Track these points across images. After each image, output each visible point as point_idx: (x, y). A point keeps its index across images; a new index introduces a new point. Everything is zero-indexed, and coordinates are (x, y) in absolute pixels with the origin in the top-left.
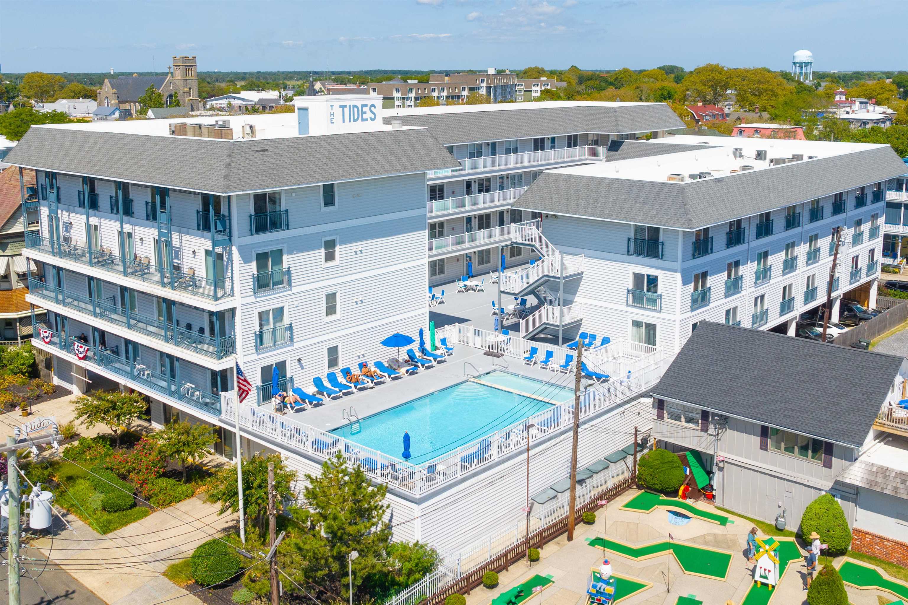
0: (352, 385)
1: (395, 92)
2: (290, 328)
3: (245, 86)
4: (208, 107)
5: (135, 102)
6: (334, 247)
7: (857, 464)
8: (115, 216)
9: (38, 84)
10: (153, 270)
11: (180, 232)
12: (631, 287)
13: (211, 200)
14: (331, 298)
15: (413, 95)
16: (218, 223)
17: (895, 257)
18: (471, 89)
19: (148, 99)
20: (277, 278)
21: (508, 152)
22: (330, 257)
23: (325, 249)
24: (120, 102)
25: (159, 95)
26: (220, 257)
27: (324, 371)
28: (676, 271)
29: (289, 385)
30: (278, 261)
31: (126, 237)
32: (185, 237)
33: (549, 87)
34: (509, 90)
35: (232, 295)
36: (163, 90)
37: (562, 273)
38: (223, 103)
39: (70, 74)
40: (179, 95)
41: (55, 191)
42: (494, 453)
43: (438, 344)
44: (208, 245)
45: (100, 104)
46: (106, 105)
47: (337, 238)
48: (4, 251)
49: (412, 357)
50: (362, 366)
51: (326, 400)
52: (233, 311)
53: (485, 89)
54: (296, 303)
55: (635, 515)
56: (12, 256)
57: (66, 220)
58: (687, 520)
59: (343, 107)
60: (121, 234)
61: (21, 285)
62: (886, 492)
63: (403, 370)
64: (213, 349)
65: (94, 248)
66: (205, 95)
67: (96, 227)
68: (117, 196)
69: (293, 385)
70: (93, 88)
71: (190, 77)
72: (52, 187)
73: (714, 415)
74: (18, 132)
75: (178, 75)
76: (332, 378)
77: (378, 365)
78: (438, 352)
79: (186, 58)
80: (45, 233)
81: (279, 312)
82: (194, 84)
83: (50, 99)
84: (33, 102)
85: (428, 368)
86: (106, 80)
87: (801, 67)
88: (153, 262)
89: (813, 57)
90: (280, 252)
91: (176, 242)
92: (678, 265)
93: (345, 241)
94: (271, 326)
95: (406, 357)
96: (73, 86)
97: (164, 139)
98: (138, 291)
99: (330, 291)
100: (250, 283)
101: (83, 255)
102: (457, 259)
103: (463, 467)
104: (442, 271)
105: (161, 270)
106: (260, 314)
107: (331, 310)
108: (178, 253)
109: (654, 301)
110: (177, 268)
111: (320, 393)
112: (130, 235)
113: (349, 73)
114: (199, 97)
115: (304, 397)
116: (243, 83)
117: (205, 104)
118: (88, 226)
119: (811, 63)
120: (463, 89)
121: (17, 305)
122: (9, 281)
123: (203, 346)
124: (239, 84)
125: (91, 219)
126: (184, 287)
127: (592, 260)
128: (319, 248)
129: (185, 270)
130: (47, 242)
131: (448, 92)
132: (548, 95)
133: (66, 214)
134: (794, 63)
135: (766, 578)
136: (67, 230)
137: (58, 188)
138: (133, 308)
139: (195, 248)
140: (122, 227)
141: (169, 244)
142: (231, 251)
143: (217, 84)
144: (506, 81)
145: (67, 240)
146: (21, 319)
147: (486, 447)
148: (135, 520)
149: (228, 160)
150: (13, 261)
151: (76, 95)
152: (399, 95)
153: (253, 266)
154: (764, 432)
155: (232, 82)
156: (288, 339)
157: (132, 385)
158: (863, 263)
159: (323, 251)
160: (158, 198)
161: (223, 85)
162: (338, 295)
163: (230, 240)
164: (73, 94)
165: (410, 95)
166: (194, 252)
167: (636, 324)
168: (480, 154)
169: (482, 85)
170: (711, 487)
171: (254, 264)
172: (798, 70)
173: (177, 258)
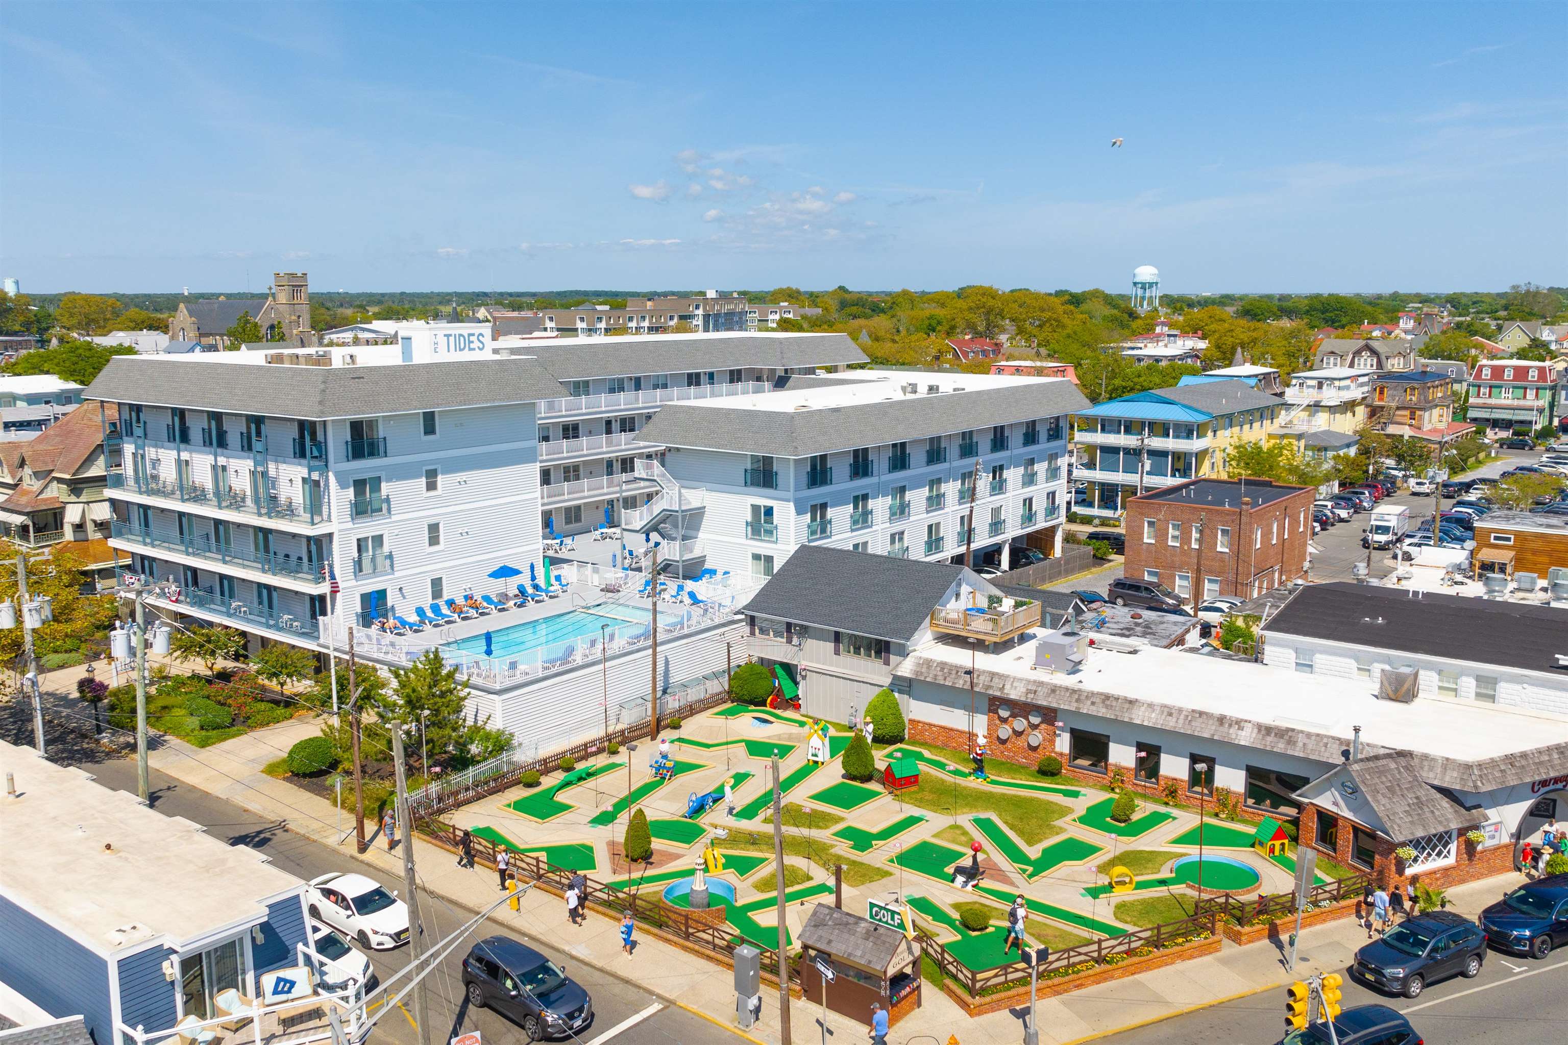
0: (456, 616)
1: (578, 321)
2: (390, 557)
3: (379, 313)
4: (326, 341)
5: (222, 335)
6: (436, 476)
7: (909, 658)
8: (207, 449)
9: (83, 310)
10: (249, 502)
11: (276, 461)
12: (749, 520)
13: (307, 426)
14: (434, 529)
15: (603, 325)
16: (314, 448)
17: (1116, 509)
18: (681, 318)
19: (240, 330)
20: (375, 506)
21: (656, 387)
22: (431, 486)
23: (427, 478)
24: (201, 335)
25: (256, 325)
26: (317, 483)
27: (427, 601)
28: (788, 501)
29: (390, 614)
30: (376, 488)
31: (220, 470)
32: (282, 467)
33: (791, 316)
34: (736, 319)
35: (329, 520)
36: (262, 319)
37: (680, 505)
38: (348, 336)
39: (123, 295)
40: (283, 325)
41: (142, 425)
42: (578, 659)
43: (553, 581)
44: (304, 472)
45: (172, 338)
46: (181, 338)
47: (438, 467)
48: (78, 497)
49: (522, 591)
50: (468, 598)
51: (428, 627)
52: (330, 536)
53: (701, 318)
54: (396, 532)
55: (721, 720)
56: (88, 503)
57: (154, 456)
58: (769, 725)
59: (448, 336)
60: (214, 467)
61: (99, 535)
62: (928, 679)
63: (511, 603)
64: (311, 577)
65: (185, 482)
66: (322, 325)
67: (187, 462)
68: (210, 429)
69: (394, 615)
70: (159, 316)
71: (299, 301)
72: (138, 421)
73: (796, 625)
74: (75, 371)
75: (282, 298)
76: (436, 609)
77: (487, 598)
78: (551, 588)
79: (293, 276)
80: (130, 472)
81: (378, 540)
82: (305, 312)
83: (99, 331)
84: (75, 335)
85: (537, 602)
86: (182, 306)
87: (1144, 288)
88: (248, 493)
89: (1159, 275)
90: (379, 479)
91: (272, 472)
92: (791, 494)
93: (449, 470)
94: (371, 553)
95: (517, 592)
96: (133, 312)
97: (259, 368)
98: (233, 523)
99: (433, 521)
100: (347, 509)
101: (173, 493)
102: (597, 505)
103: (545, 668)
104: (578, 519)
105: (257, 500)
106: (358, 540)
107: (434, 540)
108: (274, 483)
109: (769, 532)
110: (274, 499)
111: (422, 622)
112: (224, 468)
113: (534, 295)
114: (313, 328)
115: (404, 623)
116: (376, 309)
117: (321, 338)
118: (179, 461)
119: (1157, 283)
120: (671, 318)
121: (95, 556)
122: (85, 532)
123: (300, 575)
124: (372, 310)
125: (182, 454)
126: (280, 515)
127: (713, 494)
128: (420, 476)
129: (282, 499)
130: (131, 482)
131: (651, 322)
132: (785, 325)
133: (153, 450)
134: (1135, 284)
135: (816, 755)
136: (154, 468)
137: (145, 423)
138: (227, 542)
139: (292, 477)
140: (216, 460)
141: (264, 474)
142: (327, 477)
143: (340, 311)
144: (732, 307)
145: (155, 478)
146: (99, 571)
147: (570, 651)
148: (234, 736)
149: (322, 386)
150: (89, 509)
151: (138, 326)
152: (584, 325)
153: (350, 493)
154: (837, 638)
155: (362, 308)
156: (388, 567)
157: (227, 622)
158: (1040, 505)
159: (424, 480)
160: (253, 426)
161: (349, 312)
162: (441, 526)
163: (326, 466)
164: (132, 325)
165: (599, 326)
166: (291, 480)
167: (756, 557)
168: (621, 389)
169: (697, 312)
170: (797, 697)
171: (351, 490)
172: (1140, 292)
173: (274, 488)
